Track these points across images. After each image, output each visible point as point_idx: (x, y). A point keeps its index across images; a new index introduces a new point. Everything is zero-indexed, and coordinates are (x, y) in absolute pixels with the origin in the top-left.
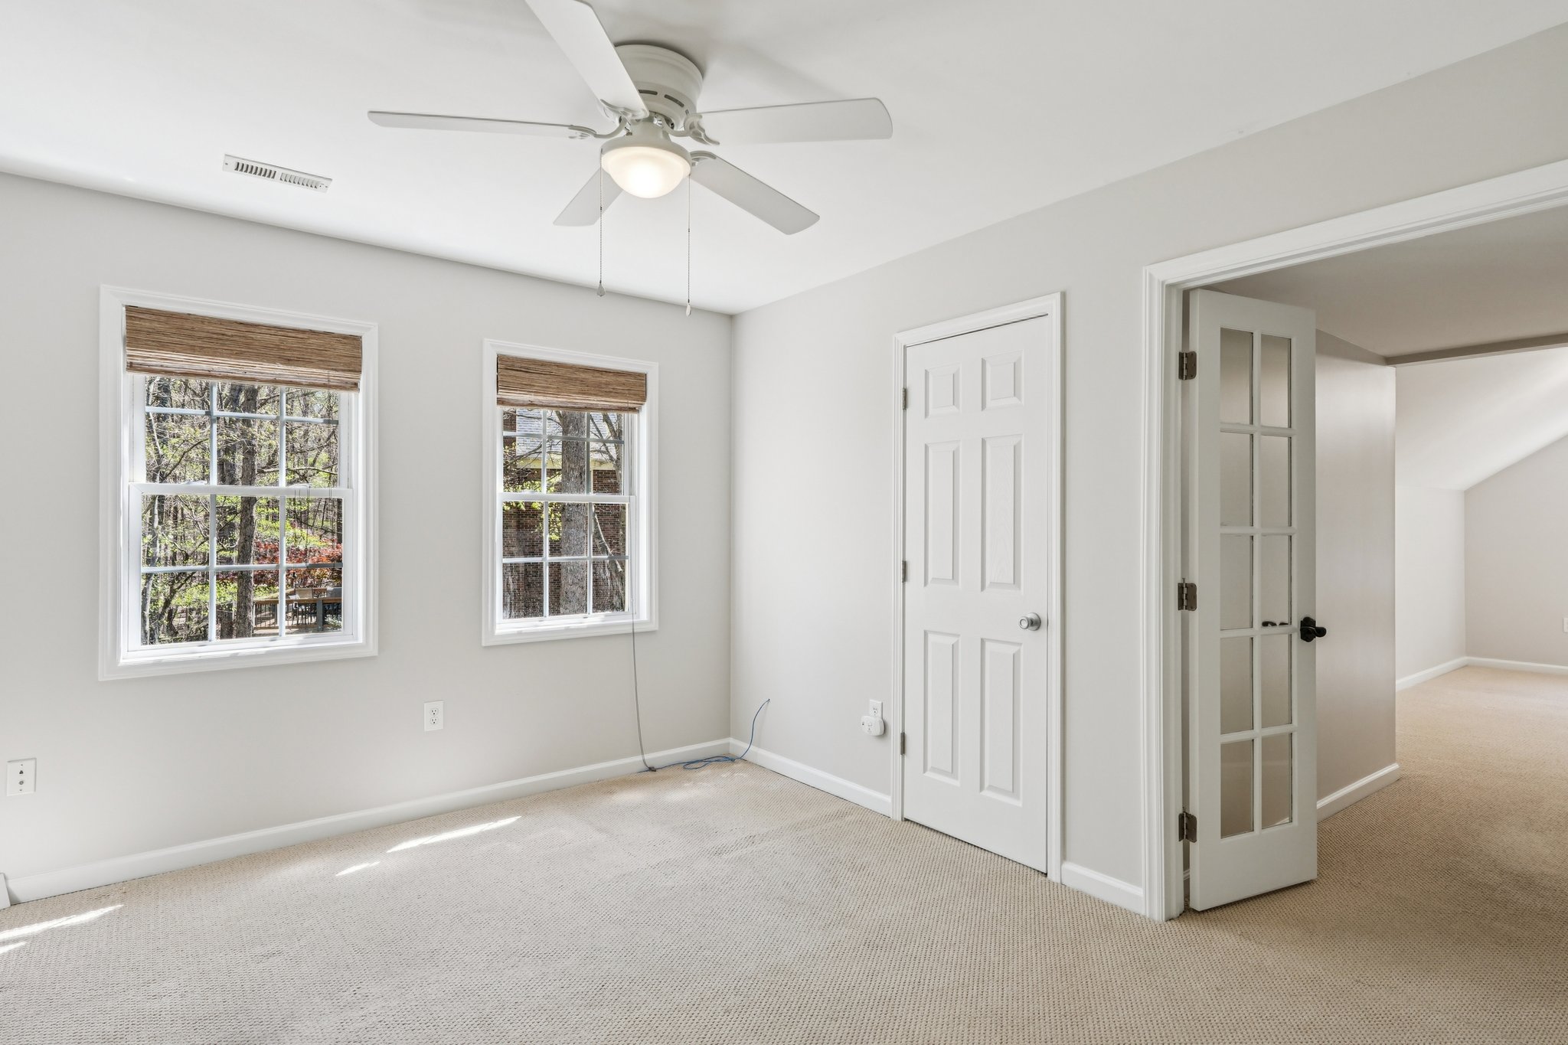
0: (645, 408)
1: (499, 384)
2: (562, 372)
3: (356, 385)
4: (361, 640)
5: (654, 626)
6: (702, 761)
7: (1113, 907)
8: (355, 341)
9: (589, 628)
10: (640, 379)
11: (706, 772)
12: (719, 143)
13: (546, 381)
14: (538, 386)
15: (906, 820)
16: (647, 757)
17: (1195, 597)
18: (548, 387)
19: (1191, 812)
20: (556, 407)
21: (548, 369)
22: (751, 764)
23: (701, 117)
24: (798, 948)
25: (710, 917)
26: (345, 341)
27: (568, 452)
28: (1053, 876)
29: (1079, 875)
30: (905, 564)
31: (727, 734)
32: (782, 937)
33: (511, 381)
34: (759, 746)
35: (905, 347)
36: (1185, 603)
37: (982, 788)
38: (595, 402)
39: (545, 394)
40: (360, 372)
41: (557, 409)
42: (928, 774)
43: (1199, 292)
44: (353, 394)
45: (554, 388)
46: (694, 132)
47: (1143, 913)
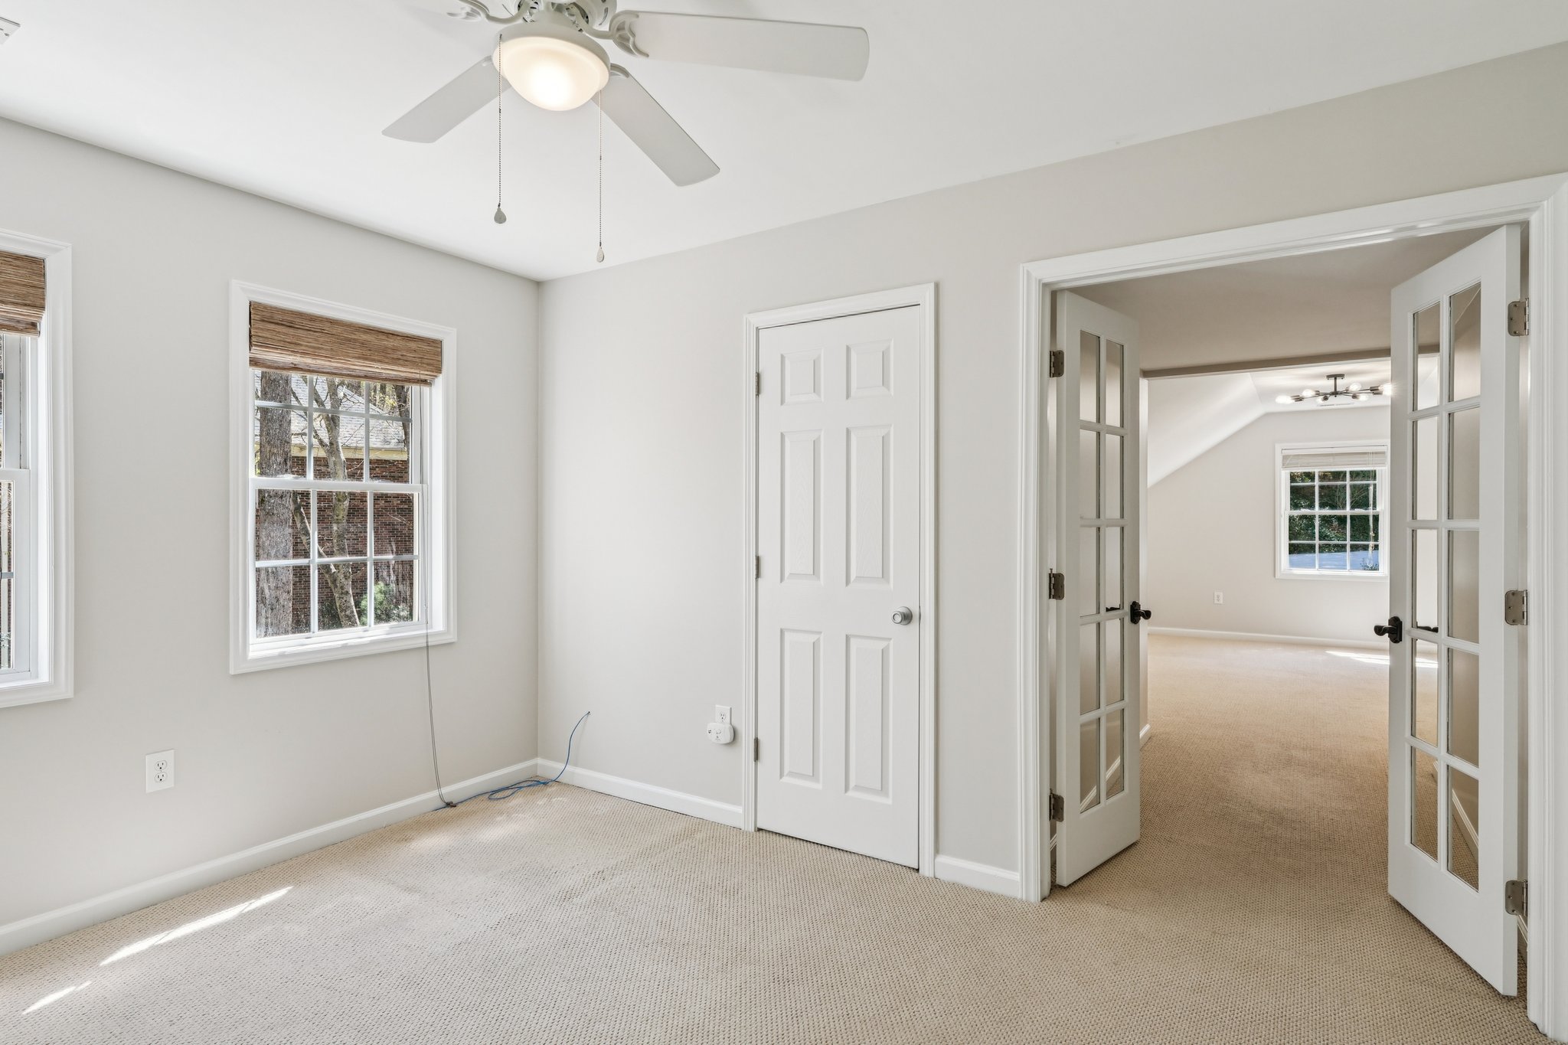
0: (439, 381)
1: (253, 339)
2: (337, 330)
3: (34, 325)
4: (45, 677)
5: (452, 637)
6: (507, 788)
7: (990, 895)
8: (34, 265)
9: (373, 643)
10: (435, 345)
11: (517, 800)
12: (648, 56)
13: (316, 340)
14: (307, 346)
15: (760, 830)
16: (445, 790)
17: (1062, 586)
18: (319, 348)
19: (1058, 793)
20: (328, 373)
21: (318, 325)
22: (567, 785)
23: (638, 16)
24: (704, 999)
25: (586, 980)
26: (18, 263)
27: (268, 434)
28: (926, 871)
29: (954, 868)
30: (758, 559)
31: (535, 755)
32: (680, 990)
33: (270, 336)
34: (576, 765)
35: (758, 329)
36: (1053, 593)
37: (847, 789)
38: (377, 370)
39: (314, 355)
40: (43, 307)
41: (330, 378)
42: (785, 779)
43: (1067, 295)
44: (28, 338)
45: (327, 350)
46: (620, 36)
47: (1019, 897)
